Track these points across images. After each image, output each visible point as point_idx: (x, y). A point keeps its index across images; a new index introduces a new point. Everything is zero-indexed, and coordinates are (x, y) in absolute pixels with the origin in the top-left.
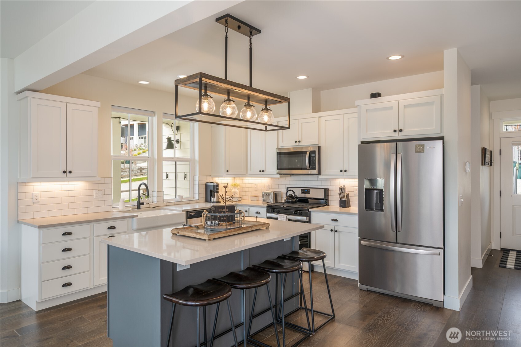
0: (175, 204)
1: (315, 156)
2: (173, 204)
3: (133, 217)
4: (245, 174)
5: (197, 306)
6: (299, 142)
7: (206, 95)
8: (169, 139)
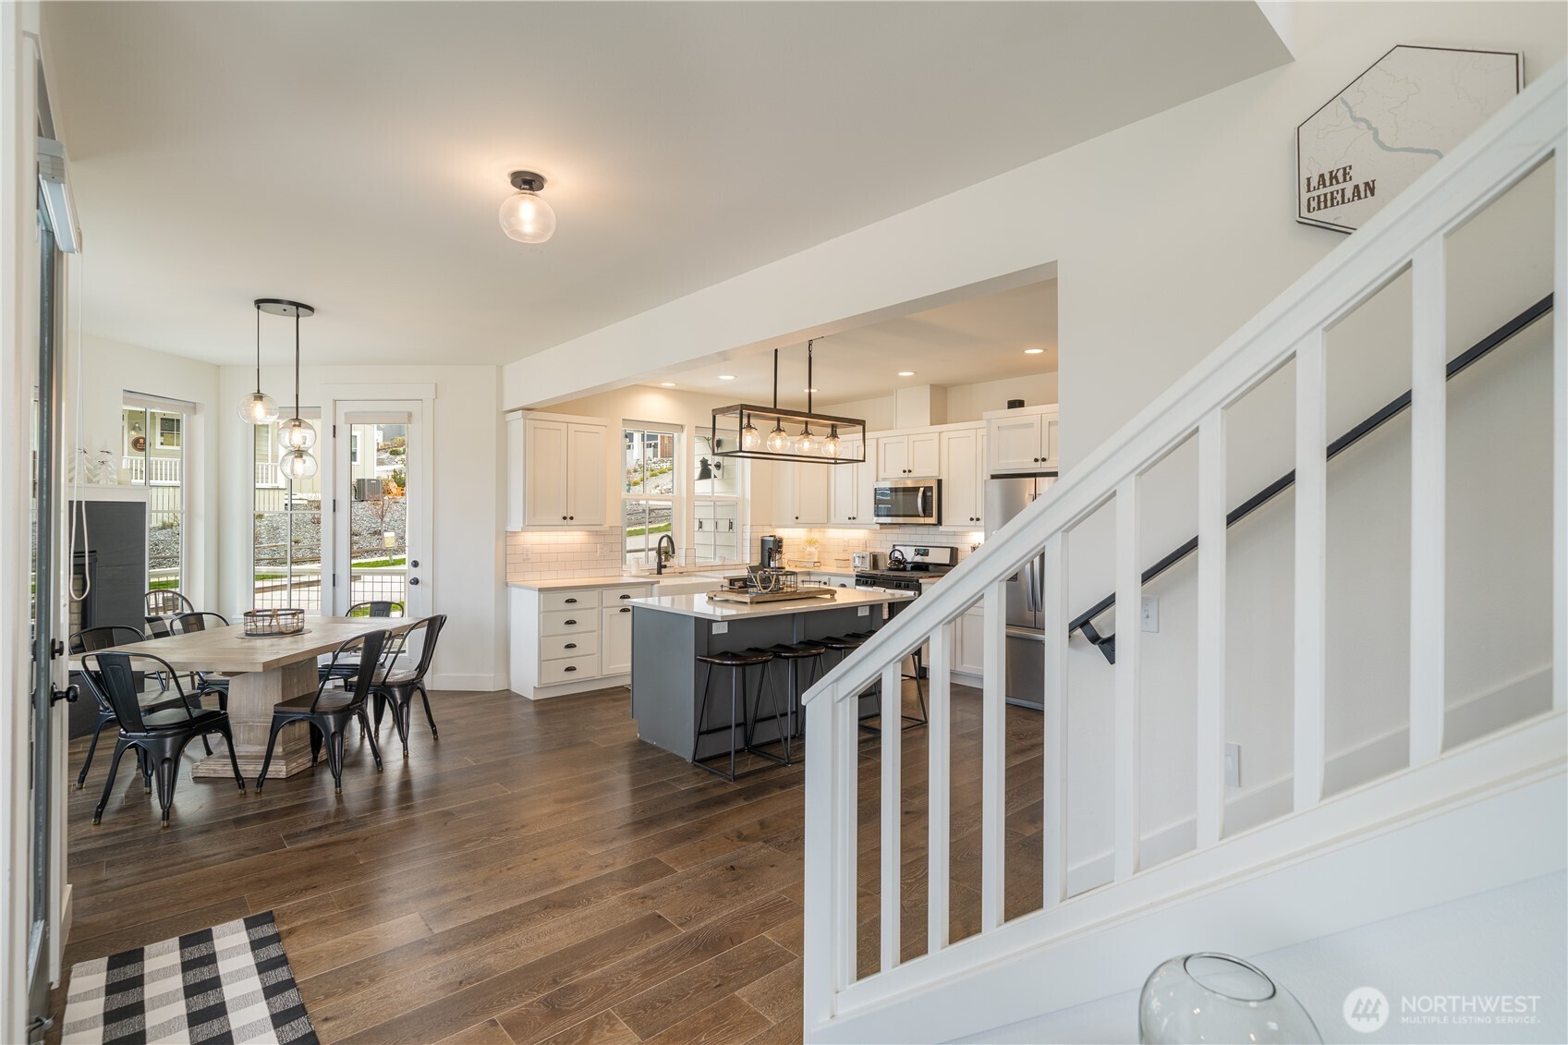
0: (712, 568)
1: (932, 496)
2: (710, 568)
3: (653, 583)
4: (826, 523)
5: (732, 665)
6: (910, 471)
7: (749, 426)
8: (704, 463)
